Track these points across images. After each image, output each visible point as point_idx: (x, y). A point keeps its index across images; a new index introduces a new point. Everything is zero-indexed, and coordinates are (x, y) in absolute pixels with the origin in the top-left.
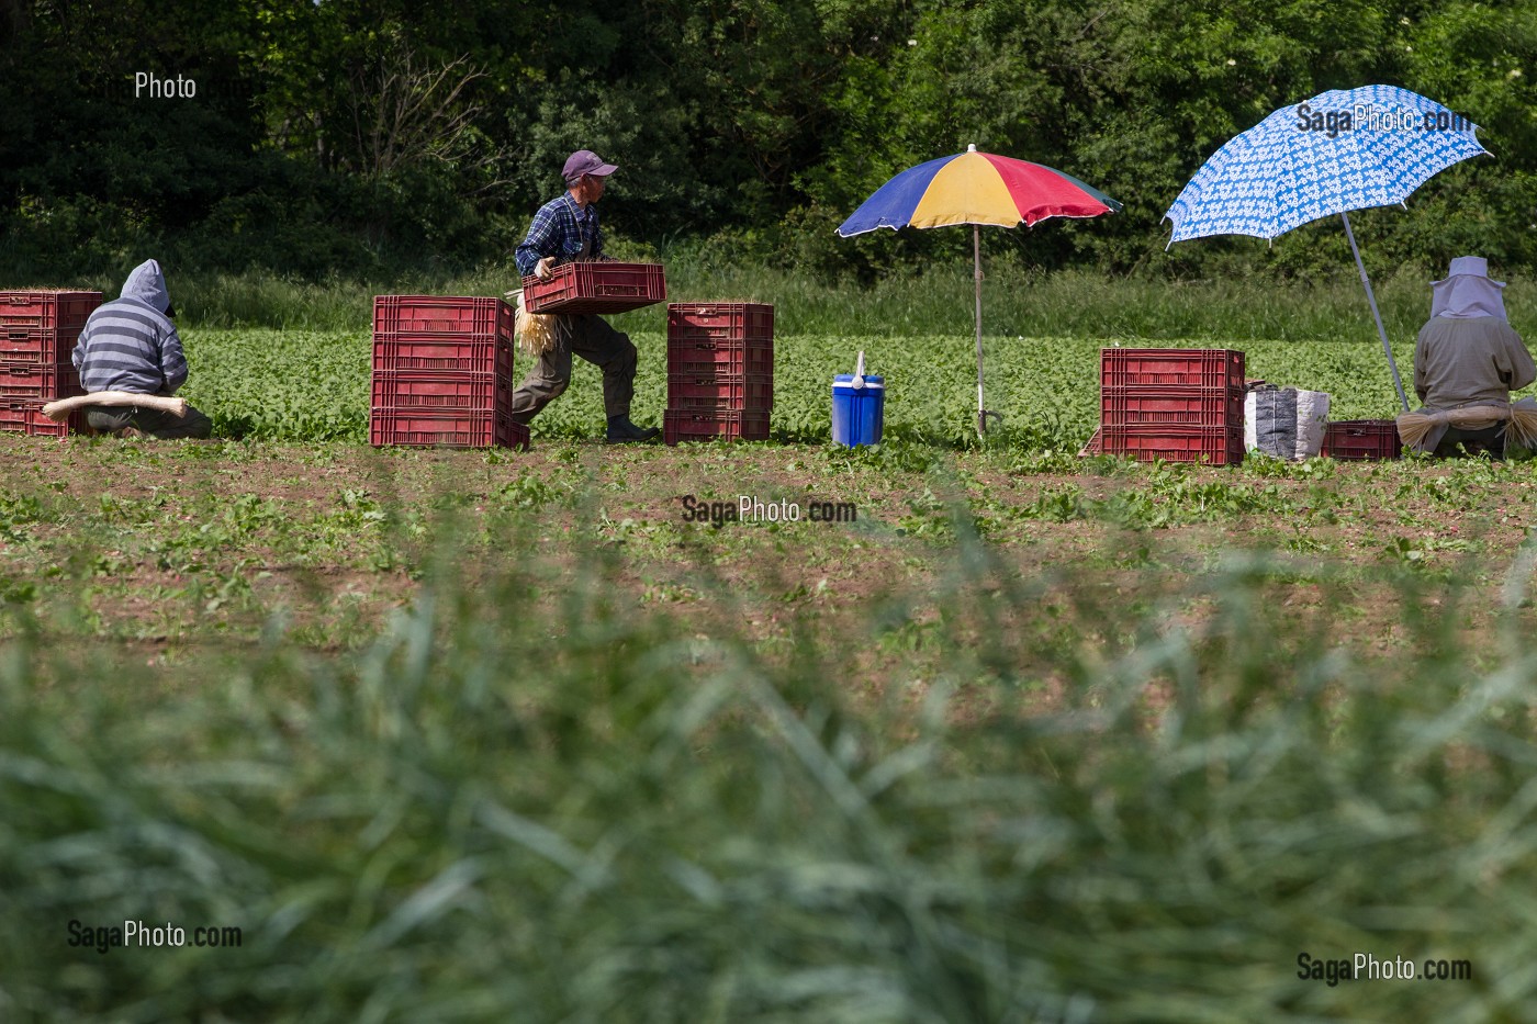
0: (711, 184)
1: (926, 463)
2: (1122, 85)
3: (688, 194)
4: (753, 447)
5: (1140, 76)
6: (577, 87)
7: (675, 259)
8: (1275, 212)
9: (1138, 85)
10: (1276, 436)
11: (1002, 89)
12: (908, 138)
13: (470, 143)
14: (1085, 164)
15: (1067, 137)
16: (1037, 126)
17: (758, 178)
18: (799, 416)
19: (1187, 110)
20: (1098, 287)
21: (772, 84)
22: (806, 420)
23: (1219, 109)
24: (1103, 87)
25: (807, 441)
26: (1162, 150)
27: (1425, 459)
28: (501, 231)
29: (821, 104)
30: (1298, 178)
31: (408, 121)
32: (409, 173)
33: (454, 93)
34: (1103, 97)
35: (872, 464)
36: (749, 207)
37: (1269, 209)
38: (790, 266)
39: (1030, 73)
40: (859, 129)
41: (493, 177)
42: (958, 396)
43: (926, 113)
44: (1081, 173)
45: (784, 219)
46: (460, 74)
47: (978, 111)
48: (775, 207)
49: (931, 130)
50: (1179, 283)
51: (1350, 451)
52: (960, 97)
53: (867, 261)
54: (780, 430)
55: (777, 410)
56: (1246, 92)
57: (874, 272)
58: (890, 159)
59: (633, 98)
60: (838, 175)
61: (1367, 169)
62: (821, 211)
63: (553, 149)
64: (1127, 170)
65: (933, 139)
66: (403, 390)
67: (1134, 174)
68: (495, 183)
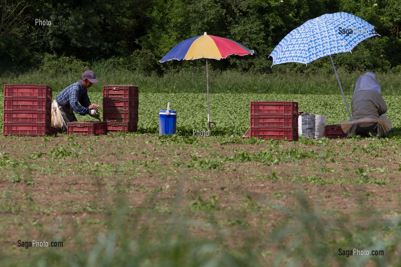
0: (108, 43)
1: (193, 141)
2: (245, 9)
3: (100, 46)
4: (132, 135)
5: (251, 6)
6: (63, 10)
7: (96, 67)
8: (308, 55)
9: (250, 9)
10: (308, 130)
11: (205, 10)
12: (174, 27)
13: (27, 29)
14: (233, 35)
15: (227, 26)
16: (217, 23)
17: (124, 40)
18: (147, 124)
19: (267, 17)
20: (238, 76)
21: (128, 9)
22: (149, 125)
23: (278, 17)
24: (239, 9)
25: (150, 132)
26: (259, 30)
27: (358, 138)
28: (38, 58)
29: (145, 15)
30: (315, 43)
31: (6, 21)
32: (6, 39)
33: (21, 12)
34: (239, 13)
35: (174, 141)
36: (121, 50)
37: (306, 54)
38: (135, 69)
39: (215, 4)
40: (158, 23)
41: (35, 40)
42: (198, 116)
43: (180, 18)
44: (232, 38)
45: (133, 54)
46: (23, 5)
47: (197, 17)
48: (129, 50)
49: (182, 24)
50: (265, 75)
51: (333, 135)
52: (191, 13)
53: (161, 68)
54: (141, 128)
55: (139, 122)
56: (287, 11)
57: (163, 71)
58: (168, 33)
59: (82, 13)
60: (151, 39)
61: (338, 40)
62: (145, 51)
63: (55, 30)
64: (247, 37)
65: (183, 27)
66: (14, 116)
67: (250, 38)
68: (36, 42)
